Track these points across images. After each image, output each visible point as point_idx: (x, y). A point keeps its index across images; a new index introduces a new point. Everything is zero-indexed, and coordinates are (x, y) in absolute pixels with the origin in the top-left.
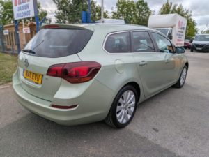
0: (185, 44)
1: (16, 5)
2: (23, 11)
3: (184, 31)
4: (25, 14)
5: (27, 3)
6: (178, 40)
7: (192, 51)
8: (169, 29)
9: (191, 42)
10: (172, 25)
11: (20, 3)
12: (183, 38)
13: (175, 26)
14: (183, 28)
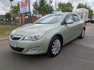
0: (88, 20)
1: (21, 8)
2: (24, 10)
3: (88, 15)
4: (25, 11)
5: (26, 7)
6: (85, 19)
7: (92, 23)
8: (81, 14)
9: (91, 19)
10: (82, 12)
11: (23, 7)
12: (87, 17)
13: (83, 13)
14: (87, 14)
